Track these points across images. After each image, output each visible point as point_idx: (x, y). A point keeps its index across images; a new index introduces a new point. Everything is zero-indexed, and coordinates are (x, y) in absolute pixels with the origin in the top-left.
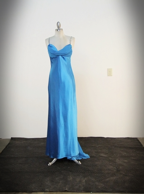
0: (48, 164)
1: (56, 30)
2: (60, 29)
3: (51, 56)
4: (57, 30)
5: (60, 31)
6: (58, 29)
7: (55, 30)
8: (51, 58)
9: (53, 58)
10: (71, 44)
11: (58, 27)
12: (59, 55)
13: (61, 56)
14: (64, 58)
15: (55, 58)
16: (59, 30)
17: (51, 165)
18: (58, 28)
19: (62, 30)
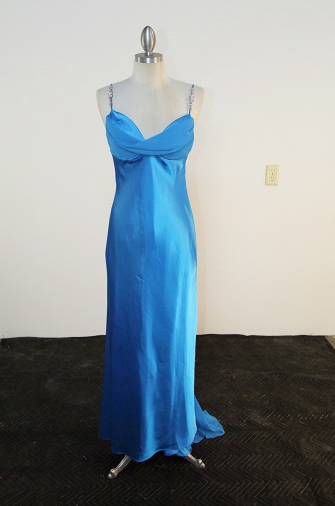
0: (109, 472)
1: (137, 56)
2: (152, 57)
3: (118, 156)
4: (143, 60)
5: (152, 61)
6: (146, 54)
7: (134, 58)
8: (118, 163)
9: (126, 162)
10: (192, 115)
11: (146, 48)
12: (148, 156)
13: (157, 157)
14: (164, 164)
15: (131, 162)
16: (148, 60)
17: (116, 474)
18: (144, 52)
19: (161, 60)
